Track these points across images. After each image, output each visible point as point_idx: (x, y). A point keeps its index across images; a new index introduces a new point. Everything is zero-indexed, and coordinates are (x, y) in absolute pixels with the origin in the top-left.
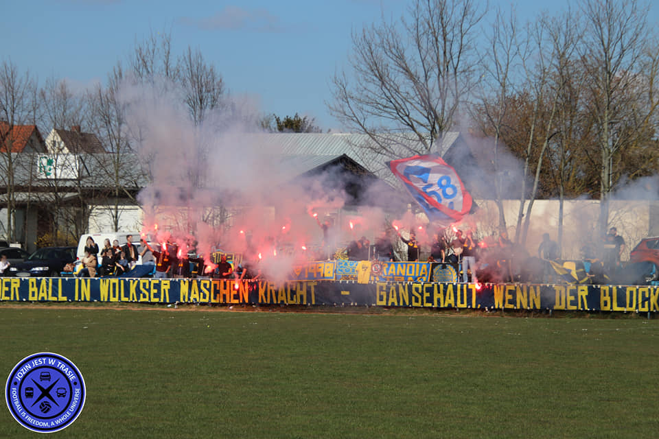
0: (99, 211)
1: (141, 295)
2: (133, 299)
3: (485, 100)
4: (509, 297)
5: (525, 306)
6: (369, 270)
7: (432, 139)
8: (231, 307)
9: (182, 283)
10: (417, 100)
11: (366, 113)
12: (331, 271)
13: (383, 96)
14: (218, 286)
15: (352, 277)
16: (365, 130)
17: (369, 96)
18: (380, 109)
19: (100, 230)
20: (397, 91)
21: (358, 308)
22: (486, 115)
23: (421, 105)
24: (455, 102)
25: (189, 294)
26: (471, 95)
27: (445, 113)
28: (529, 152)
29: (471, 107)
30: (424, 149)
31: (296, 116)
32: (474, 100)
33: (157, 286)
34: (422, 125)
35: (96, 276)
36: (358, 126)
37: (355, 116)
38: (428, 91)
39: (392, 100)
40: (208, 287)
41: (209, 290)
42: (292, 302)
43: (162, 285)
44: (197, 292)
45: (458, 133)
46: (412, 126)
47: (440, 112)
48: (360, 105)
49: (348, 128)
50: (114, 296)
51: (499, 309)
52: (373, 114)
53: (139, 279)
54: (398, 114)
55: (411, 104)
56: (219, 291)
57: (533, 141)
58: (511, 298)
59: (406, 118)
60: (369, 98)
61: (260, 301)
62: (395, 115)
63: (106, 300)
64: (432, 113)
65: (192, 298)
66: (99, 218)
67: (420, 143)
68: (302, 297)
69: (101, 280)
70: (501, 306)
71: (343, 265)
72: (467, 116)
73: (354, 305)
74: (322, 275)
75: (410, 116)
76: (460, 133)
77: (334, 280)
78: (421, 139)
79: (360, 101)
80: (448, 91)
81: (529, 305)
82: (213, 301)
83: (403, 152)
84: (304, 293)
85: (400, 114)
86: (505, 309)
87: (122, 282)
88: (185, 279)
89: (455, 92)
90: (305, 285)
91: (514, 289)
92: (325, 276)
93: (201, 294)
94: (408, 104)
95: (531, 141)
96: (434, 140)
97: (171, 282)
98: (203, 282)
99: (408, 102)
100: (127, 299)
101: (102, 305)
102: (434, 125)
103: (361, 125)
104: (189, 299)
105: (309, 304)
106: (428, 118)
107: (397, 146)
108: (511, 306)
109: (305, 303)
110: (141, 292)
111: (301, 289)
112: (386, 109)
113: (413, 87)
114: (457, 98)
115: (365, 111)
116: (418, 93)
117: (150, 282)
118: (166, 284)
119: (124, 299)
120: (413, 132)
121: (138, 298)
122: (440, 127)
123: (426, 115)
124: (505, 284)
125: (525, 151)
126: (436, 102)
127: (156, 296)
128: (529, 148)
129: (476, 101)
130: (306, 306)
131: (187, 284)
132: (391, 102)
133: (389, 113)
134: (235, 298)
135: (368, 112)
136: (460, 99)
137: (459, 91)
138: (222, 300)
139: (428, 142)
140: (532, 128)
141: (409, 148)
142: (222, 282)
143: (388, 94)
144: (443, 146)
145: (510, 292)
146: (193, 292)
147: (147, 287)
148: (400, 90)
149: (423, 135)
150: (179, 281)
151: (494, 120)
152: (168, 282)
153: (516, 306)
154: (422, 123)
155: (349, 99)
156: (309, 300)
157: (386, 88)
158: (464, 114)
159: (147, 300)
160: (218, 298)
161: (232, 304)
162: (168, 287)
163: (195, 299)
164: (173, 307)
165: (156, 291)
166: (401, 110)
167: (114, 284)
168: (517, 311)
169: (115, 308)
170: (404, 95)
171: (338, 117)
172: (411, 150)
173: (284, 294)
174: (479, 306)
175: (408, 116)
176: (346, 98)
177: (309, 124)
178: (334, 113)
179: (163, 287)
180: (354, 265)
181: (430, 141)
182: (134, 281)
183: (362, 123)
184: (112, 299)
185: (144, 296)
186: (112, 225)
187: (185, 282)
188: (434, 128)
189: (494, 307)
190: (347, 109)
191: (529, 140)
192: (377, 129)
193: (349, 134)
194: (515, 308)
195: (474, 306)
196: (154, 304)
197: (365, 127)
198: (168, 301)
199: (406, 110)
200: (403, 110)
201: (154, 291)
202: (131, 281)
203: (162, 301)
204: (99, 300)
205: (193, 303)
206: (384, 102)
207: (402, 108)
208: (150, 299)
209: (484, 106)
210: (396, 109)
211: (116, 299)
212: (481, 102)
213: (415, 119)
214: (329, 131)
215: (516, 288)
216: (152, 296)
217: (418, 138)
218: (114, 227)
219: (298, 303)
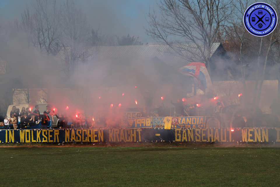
0: (19, 92)
1: (43, 138)
2: (39, 141)
3: (234, 24)
4: (250, 135)
5: (260, 140)
6: (170, 122)
7: (205, 47)
8: (94, 144)
9: (66, 132)
10: (196, 25)
11: (167, 33)
12: (150, 122)
13: (177, 23)
14: (86, 133)
15: (161, 126)
16: (167, 43)
17: (169, 23)
18: (175, 30)
19: (19, 103)
20: (184, 20)
21: (165, 143)
22: (235, 33)
23: (198, 28)
24: (217, 26)
25: (70, 137)
26: (226, 22)
27: (212, 32)
28: (260, 53)
29: (227, 28)
30: (200, 53)
31: (128, 36)
32: (228, 24)
33: (52, 133)
34: (199, 39)
35: (17, 128)
36: (162, 40)
37: (161, 35)
38: (202, 20)
39: (182, 25)
40: (81, 133)
41: (81, 135)
42: (128, 141)
43: (55, 132)
44: (74, 136)
45: (220, 43)
46: (193, 40)
47: (209, 31)
48: (164, 29)
49: (157, 42)
50: (28, 139)
51: (245, 142)
52: (171, 34)
53: (42, 129)
54: (185, 33)
55: (192, 27)
56: (87, 135)
57: (262, 46)
58: (252, 136)
59: (190, 36)
60: (169, 25)
61: (110, 140)
62: (183, 34)
63: (23, 142)
64: (204, 32)
65: (72, 140)
66: (18, 96)
67: (198, 49)
68: (133, 137)
69: (20, 131)
70: (246, 141)
71: (156, 119)
72: (224, 34)
73: (163, 141)
74: (144, 125)
75: (192, 34)
76: (221, 44)
77: (151, 127)
78: (199, 47)
79: (164, 27)
80: (213, 20)
81: (262, 140)
82: (83, 141)
83: (189, 55)
84: (135, 135)
85: (186, 33)
86: (248, 142)
87: (32, 131)
88: (68, 129)
89: (217, 20)
90: (135, 131)
91: (253, 131)
92: (146, 125)
93: (77, 137)
94: (190, 27)
95: (261, 47)
96: (206, 47)
97: (60, 131)
98: (78, 130)
99: (191, 26)
100: (35, 141)
101: (21, 145)
102: (206, 39)
103: (164, 40)
104: (70, 140)
105: (138, 142)
106: (202, 35)
107: (185, 51)
108: (252, 140)
109: (135, 141)
110: (43, 137)
111: (133, 133)
112: (178, 31)
113: (193, 18)
114: (219, 23)
115: (167, 32)
116: (196, 21)
117: (48, 131)
118: (57, 132)
119: (33, 141)
120: (194, 43)
121: (42, 140)
122: (209, 40)
123: (201, 33)
124: (248, 128)
125: (258, 53)
126: (206, 26)
127: (51, 139)
128: (260, 50)
129: (229, 25)
130: (136, 142)
131: (69, 132)
132: (181, 27)
133: (180, 33)
134: (96, 139)
135: (168, 33)
136: (220, 24)
137: (219, 19)
138: (88, 140)
139: (203, 49)
140: (262, 40)
141: (191, 52)
142: (88, 130)
143: (179, 22)
144: (211, 51)
145: (251, 132)
146: (72, 136)
147: (46, 134)
148: (186, 20)
149: (200, 45)
150: (64, 130)
151: (240, 35)
152: (58, 131)
153: (254, 140)
154: (199, 38)
155: (157, 26)
156: (137, 139)
157: (178, 19)
158: (223, 32)
159: (46, 141)
160: (86, 139)
161: (94, 143)
162: (58, 134)
163: (73, 140)
164: (61, 145)
165: (51, 136)
166: (187, 31)
167: (28, 133)
168: (255, 143)
169: (28, 146)
170: (188, 22)
171: (151, 36)
172: (193, 53)
173: (123, 136)
174: (233, 141)
175: (191, 34)
176: (156, 25)
177: (135, 40)
178: (149, 34)
179: (55, 134)
180: (162, 119)
181: (203, 48)
182: (39, 131)
183: (165, 39)
184: (27, 141)
185: (45, 139)
186: (26, 100)
187: (67, 130)
188: (205, 40)
189: (242, 141)
190: (156, 32)
191: (260, 46)
192: (174, 42)
193: (158, 45)
194: (254, 141)
195: (230, 141)
196: (50, 143)
197: (167, 41)
198: (58, 142)
199: (190, 31)
200: (188, 31)
201: (50, 136)
202: (37, 131)
203: (55, 141)
204: (19, 142)
205: (72, 142)
206: (177, 27)
207: (187, 30)
208: (48, 140)
209: (234, 28)
210: (184, 30)
211: (29, 141)
212: (232, 25)
213: (195, 36)
214: (147, 43)
215: (254, 130)
216: (49, 139)
217: (197, 46)
218: (27, 101)
219: (132, 141)
